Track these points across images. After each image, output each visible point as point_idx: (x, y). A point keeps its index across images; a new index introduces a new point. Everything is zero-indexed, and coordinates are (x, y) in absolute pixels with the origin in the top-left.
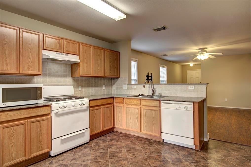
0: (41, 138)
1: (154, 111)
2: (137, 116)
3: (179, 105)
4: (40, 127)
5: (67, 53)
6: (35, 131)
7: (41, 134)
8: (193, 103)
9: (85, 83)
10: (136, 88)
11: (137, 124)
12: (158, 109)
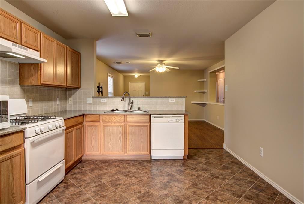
0: (13, 185)
1: (142, 127)
2: (120, 136)
3: (171, 118)
4: (12, 167)
5: (27, 46)
6: (5, 176)
7: (13, 178)
8: (183, 115)
9: (36, 94)
10: (106, 102)
11: (121, 145)
12: (148, 124)
